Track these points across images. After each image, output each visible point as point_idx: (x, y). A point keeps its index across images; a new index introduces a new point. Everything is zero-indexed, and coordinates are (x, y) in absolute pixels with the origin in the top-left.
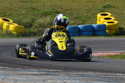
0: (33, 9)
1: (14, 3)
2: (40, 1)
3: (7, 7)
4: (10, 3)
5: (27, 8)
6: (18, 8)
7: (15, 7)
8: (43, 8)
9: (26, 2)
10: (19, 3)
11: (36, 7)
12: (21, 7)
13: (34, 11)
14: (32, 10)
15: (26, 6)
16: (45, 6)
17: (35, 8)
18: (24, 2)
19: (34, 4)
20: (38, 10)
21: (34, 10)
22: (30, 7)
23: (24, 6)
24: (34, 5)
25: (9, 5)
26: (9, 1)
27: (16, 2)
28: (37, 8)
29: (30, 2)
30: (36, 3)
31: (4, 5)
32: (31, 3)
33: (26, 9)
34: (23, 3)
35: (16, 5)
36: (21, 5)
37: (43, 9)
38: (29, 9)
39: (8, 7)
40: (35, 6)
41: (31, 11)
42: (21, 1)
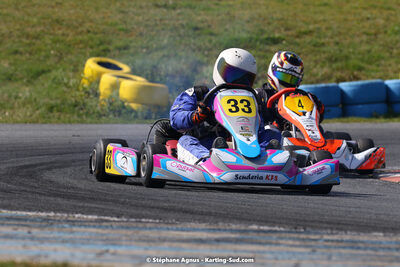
0: (196, 29)
1: (134, 10)
2: (217, 4)
3: (111, 25)
4: (123, 12)
5: (175, 29)
6: (147, 26)
7: (138, 23)
8: (227, 27)
9: (174, 8)
10: (152, 12)
11: (206, 24)
12: (157, 25)
13: (199, 35)
14: (191, 32)
15: (171, 19)
16: (232, 19)
17: (200, 25)
18: (165, 6)
19: (200, 15)
20: (211, 34)
21: (197, 32)
22: (184, 23)
23: (167, 22)
24: (199, 18)
25: (120, 16)
26: (118, 4)
27: (141, 7)
28: (209, 26)
29: (186, 7)
30: (204, 9)
31: (104, 18)
32: (189, 11)
33: (171, 30)
34: (165, 10)
35: (140, 18)
36: (157, 18)
37: (226, 30)
38: (182, 31)
39: (116, 24)
40: (202, 22)
41: (189, 36)
42: (157, 6)
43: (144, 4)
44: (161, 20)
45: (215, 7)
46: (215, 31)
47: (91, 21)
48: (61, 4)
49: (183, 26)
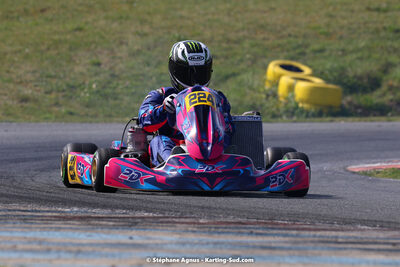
0: (398, 31)
3: (314, 29)
4: (331, 16)
5: (377, 31)
6: (349, 29)
7: (342, 28)
9: (386, 11)
12: (359, 28)
13: (398, 37)
14: (391, 35)
15: (376, 22)
18: (378, 10)
21: (398, 35)
22: (386, 25)
23: (370, 25)
25: (326, 20)
26: (331, 8)
27: (352, 11)
31: (309, 22)
33: (373, 33)
34: (375, 14)
35: (345, 22)
36: (362, 21)
38: (383, 34)
39: (320, 28)
41: (388, 39)
42: (369, 9)
43: (357, 7)
44: (365, 23)
47: (296, 25)
48: (274, 9)
49: (385, 28)
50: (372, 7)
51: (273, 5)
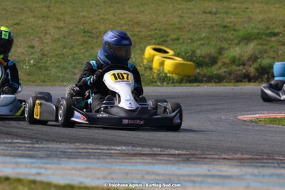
0: (225, 27)
1: (189, 15)
2: (244, 11)
3: (172, 25)
4: (181, 17)
5: (212, 27)
6: (194, 25)
7: (189, 24)
8: (246, 25)
9: (215, 14)
11: (232, 24)
12: (200, 25)
13: (226, 31)
14: (221, 29)
15: (211, 21)
16: (250, 20)
17: (229, 25)
18: (210, 13)
19: (230, 18)
20: (235, 30)
21: (226, 29)
22: (218, 23)
23: (207, 23)
24: (229, 20)
25: (179, 19)
26: (180, 12)
27: (194, 14)
28: (234, 25)
29: (223, 13)
30: (234, 15)
31: (167, 21)
32: (225, 15)
33: (209, 28)
34: (209, 15)
35: (191, 21)
36: (202, 20)
37: (245, 28)
38: (216, 29)
39: (175, 24)
40: (230, 22)
41: (220, 32)
42: (205, 12)
43: (197, 11)
44: (204, 21)
45: (242, 13)
46: (238, 29)
47: (159, 23)
48: (143, 12)
49: (217, 25)
50: (207, 11)
51: (142, 10)
